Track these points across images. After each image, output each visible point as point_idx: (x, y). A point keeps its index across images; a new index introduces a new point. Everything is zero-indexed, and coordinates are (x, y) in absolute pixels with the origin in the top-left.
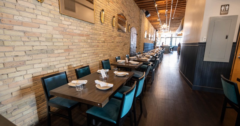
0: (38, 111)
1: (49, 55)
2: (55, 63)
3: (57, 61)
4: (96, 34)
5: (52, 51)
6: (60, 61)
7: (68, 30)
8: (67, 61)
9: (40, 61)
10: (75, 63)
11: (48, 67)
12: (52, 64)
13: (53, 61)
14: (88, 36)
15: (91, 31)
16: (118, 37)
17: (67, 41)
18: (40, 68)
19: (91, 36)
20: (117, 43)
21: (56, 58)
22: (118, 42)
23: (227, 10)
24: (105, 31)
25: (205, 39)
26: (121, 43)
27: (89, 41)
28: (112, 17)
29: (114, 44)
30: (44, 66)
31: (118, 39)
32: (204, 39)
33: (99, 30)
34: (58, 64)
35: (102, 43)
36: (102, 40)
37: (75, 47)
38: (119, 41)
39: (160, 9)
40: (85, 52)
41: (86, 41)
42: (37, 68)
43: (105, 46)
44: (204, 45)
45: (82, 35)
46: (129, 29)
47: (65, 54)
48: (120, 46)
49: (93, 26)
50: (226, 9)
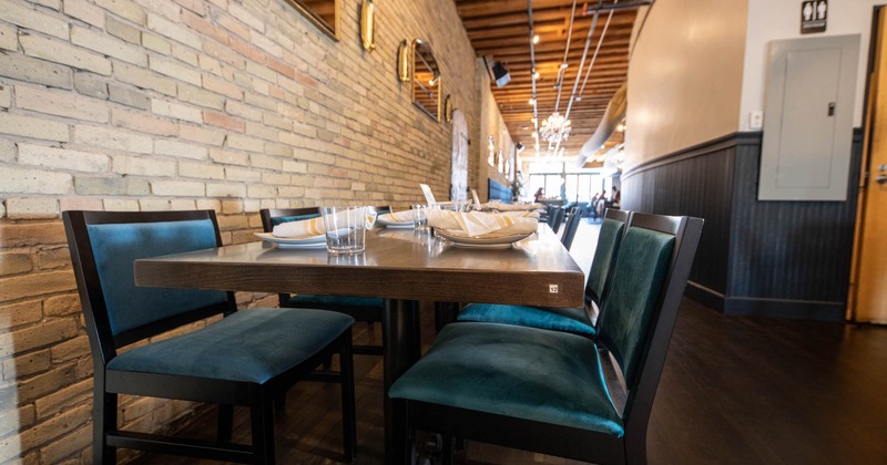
0: (23, 443)
1: (120, 114)
2: (152, 168)
3: (166, 158)
4: (341, 89)
5: (139, 99)
6: (177, 160)
7: (224, 21)
8: (217, 172)
9: (60, 131)
10: (254, 191)
11: (107, 181)
12: (132, 167)
13: (143, 155)
14: (312, 83)
15: (323, 66)
16: (414, 130)
17: (217, 70)
18: (57, 170)
19: (322, 88)
20: (411, 152)
21: (159, 143)
22: (415, 151)
23: (821, 16)
24: (374, 90)
25: (757, 117)
26: (424, 157)
27: (314, 107)
28: (397, 44)
29: (402, 153)
30: (82, 167)
31: (414, 138)
32: (753, 120)
33: (351, 74)
34: (165, 178)
35: (363, 134)
36: (361, 124)
37: (254, 114)
38: (420, 148)
39: (544, 57)
40: (297, 154)
41: (303, 102)
42: (36, 168)
43: (374, 153)
44: (756, 140)
45: (288, 73)
46: (448, 111)
47: (204, 135)
48: (421, 167)
49: (331, 50)
50: (817, 14)
